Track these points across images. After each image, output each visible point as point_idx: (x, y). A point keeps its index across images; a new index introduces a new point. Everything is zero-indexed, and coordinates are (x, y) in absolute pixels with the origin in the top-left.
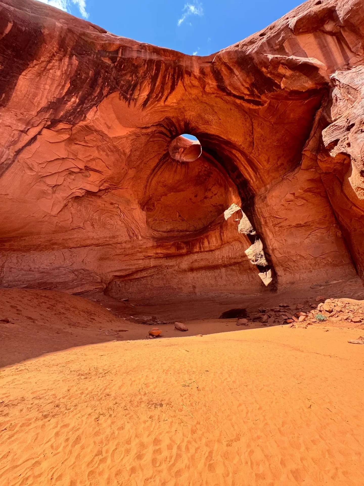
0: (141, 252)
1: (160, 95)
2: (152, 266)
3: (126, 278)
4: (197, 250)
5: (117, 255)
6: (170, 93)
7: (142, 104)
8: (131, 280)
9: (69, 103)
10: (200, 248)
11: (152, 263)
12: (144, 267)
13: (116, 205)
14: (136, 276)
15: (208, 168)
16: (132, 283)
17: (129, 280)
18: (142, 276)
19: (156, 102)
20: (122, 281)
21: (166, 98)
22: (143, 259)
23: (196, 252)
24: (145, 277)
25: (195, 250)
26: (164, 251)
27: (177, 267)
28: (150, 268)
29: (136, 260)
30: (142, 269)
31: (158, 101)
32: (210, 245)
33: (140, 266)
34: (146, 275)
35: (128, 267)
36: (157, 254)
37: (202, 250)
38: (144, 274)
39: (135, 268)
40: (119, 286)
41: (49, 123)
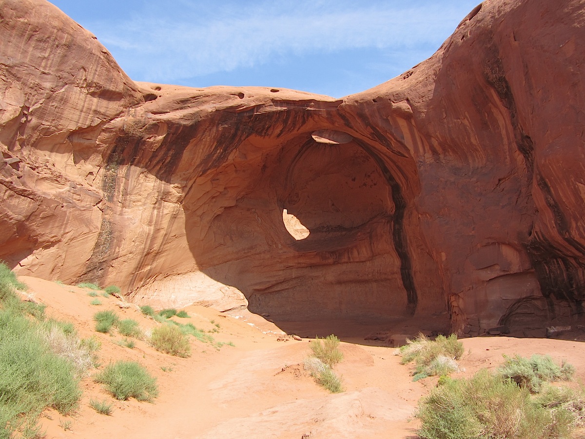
0: (281, 263)
2: (294, 277)
3: (266, 291)
4: (346, 260)
5: (255, 266)
8: (271, 293)
9: (216, 155)
10: (349, 258)
11: (294, 273)
12: (285, 279)
13: (253, 210)
14: (276, 289)
16: (272, 296)
17: (269, 293)
18: (282, 289)
20: (262, 294)
22: (284, 270)
23: (344, 263)
24: (286, 289)
25: (343, 260)
26: (308, 260)
27: (323, 279)
28: (292, 279)
29: (276, 271)
30: (283, 281)
32: (360, 256)
33: (281, 278)
34: (287, 287)
35: (268, 280)
36: (299, 263)
37: (352, 260)
38: (285, 286)
39: (276, 281)
40: (259, 300)
41: (201, 174)
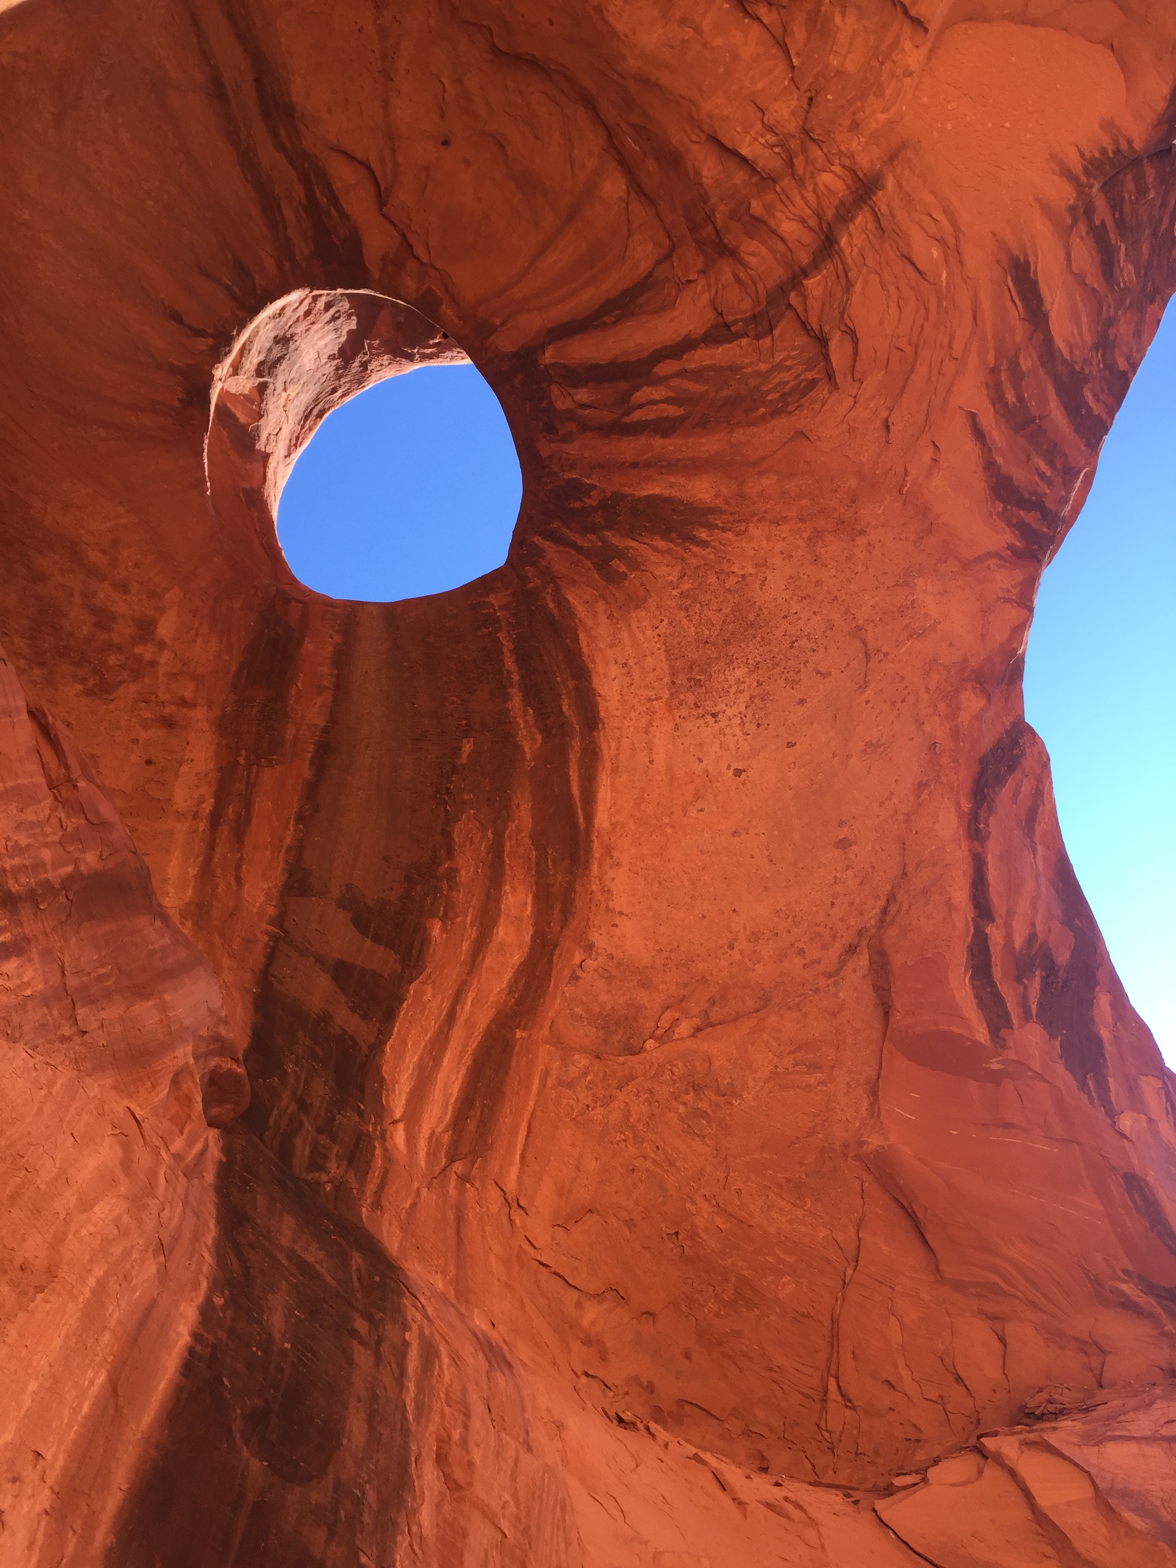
1: (1010, 397)
6: (989, 465)
7: (1032, 259)
15: (146, 652)
19: (991, 358)
21: (979, 434)
31: (994, 371)
